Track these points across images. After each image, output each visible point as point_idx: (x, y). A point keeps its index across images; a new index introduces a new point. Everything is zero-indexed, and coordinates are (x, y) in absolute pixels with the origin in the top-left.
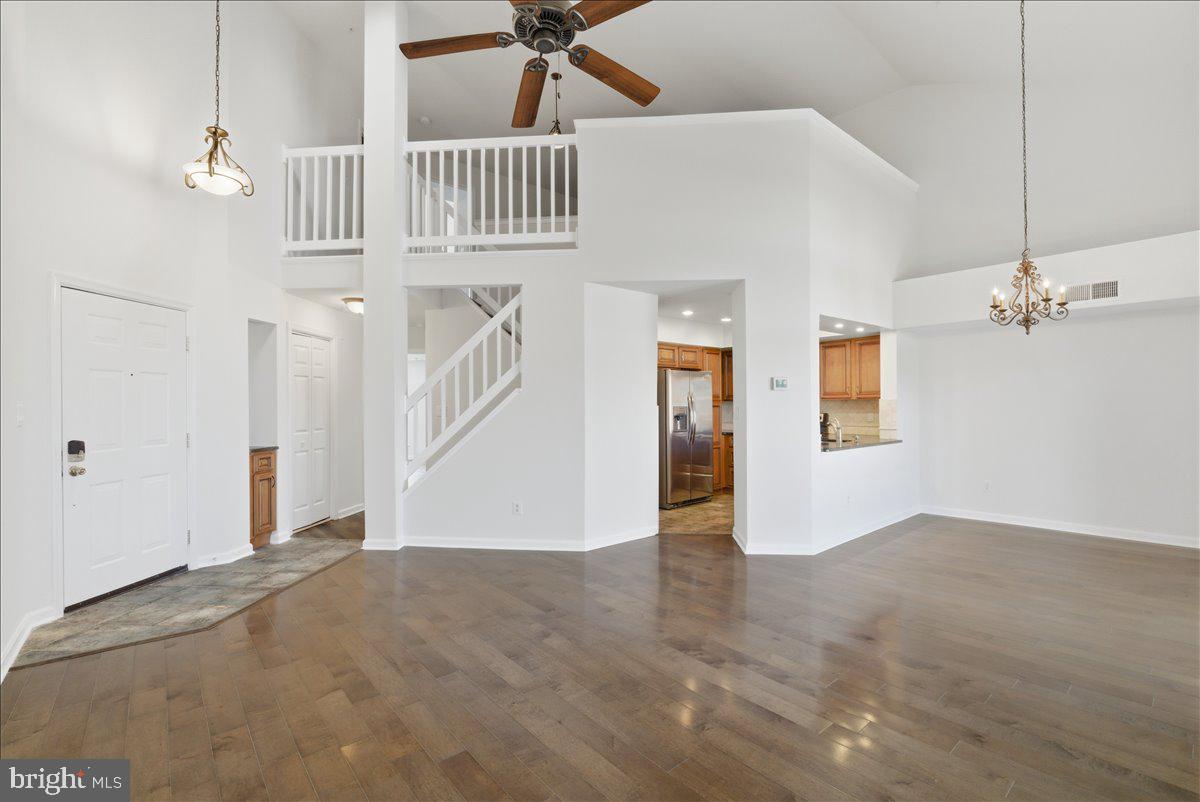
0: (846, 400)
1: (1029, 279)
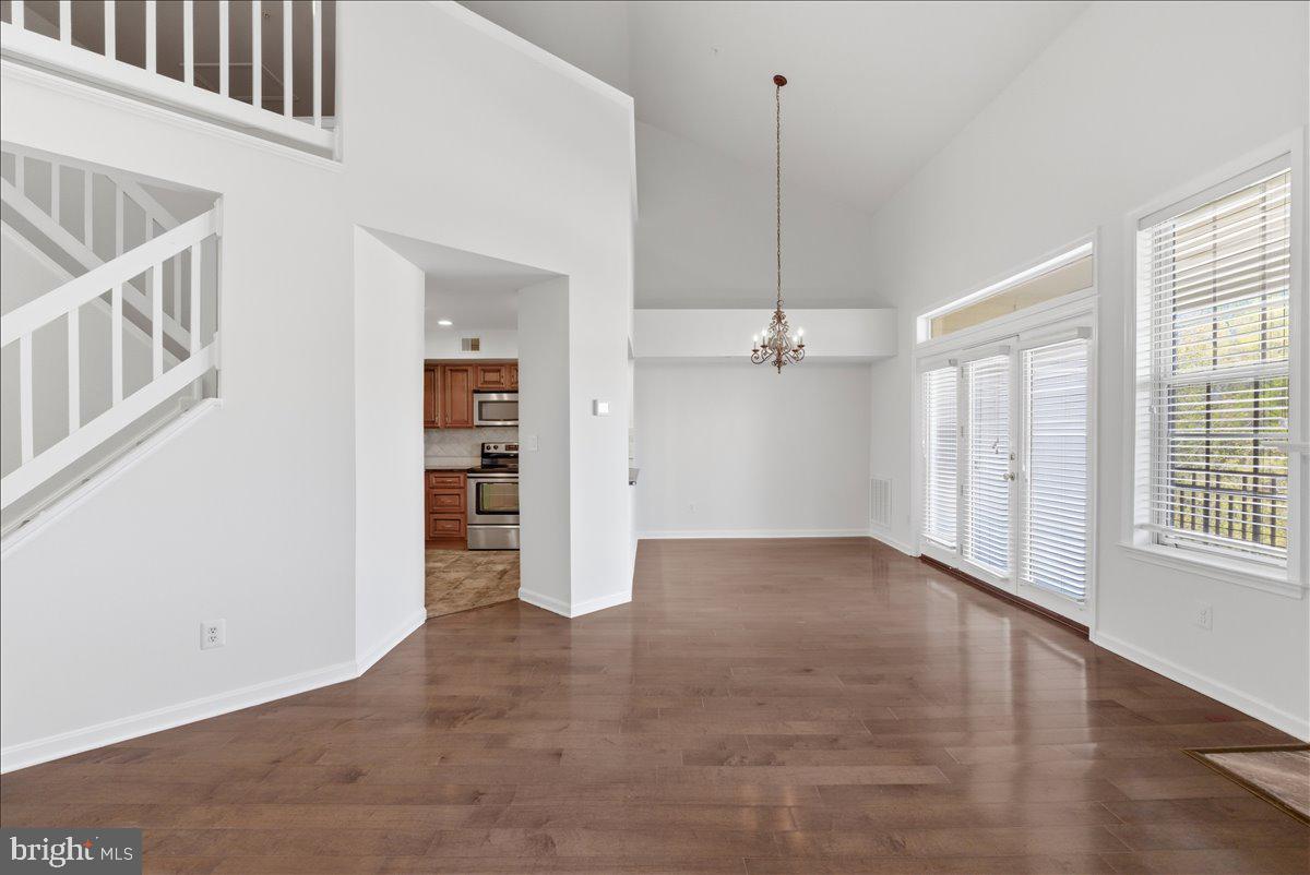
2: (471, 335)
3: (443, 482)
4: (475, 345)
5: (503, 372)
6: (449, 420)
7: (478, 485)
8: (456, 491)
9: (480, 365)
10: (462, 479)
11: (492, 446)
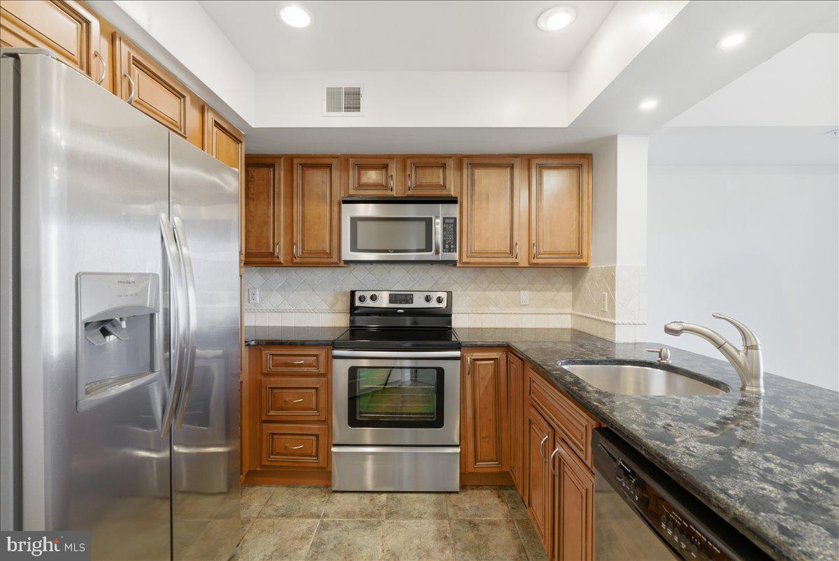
2: (346, 81)
3: (287, 365)
4: (352, 100)
5: (393, 170)
6: (298, 250)
7: (353, 372)
8: (312, 382)
9: (353, 156)
10: (322, 358)
11: (368, 295)
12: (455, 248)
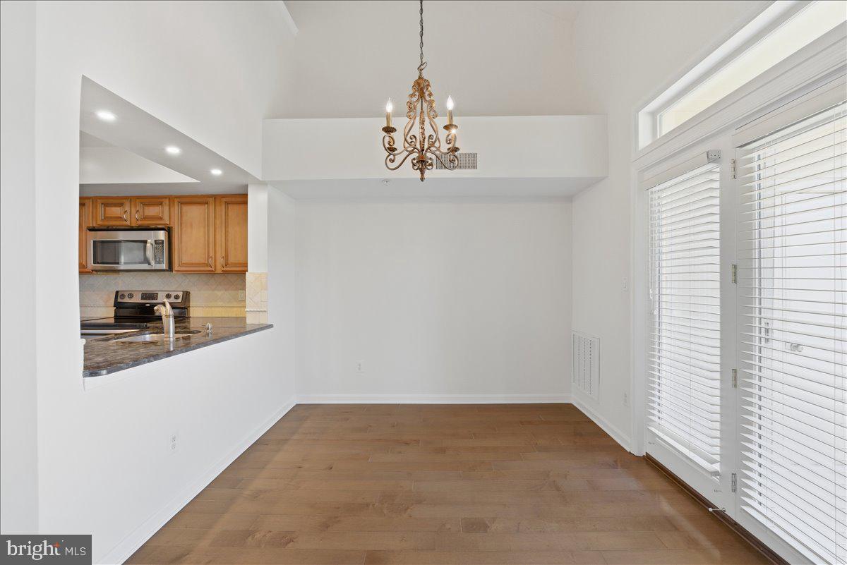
0: (212, 273)
1: (425, 105)
5: (127, 207)
11: (126, 294)
12: (163, 262)
